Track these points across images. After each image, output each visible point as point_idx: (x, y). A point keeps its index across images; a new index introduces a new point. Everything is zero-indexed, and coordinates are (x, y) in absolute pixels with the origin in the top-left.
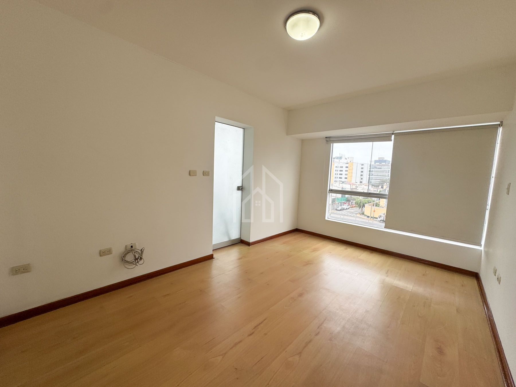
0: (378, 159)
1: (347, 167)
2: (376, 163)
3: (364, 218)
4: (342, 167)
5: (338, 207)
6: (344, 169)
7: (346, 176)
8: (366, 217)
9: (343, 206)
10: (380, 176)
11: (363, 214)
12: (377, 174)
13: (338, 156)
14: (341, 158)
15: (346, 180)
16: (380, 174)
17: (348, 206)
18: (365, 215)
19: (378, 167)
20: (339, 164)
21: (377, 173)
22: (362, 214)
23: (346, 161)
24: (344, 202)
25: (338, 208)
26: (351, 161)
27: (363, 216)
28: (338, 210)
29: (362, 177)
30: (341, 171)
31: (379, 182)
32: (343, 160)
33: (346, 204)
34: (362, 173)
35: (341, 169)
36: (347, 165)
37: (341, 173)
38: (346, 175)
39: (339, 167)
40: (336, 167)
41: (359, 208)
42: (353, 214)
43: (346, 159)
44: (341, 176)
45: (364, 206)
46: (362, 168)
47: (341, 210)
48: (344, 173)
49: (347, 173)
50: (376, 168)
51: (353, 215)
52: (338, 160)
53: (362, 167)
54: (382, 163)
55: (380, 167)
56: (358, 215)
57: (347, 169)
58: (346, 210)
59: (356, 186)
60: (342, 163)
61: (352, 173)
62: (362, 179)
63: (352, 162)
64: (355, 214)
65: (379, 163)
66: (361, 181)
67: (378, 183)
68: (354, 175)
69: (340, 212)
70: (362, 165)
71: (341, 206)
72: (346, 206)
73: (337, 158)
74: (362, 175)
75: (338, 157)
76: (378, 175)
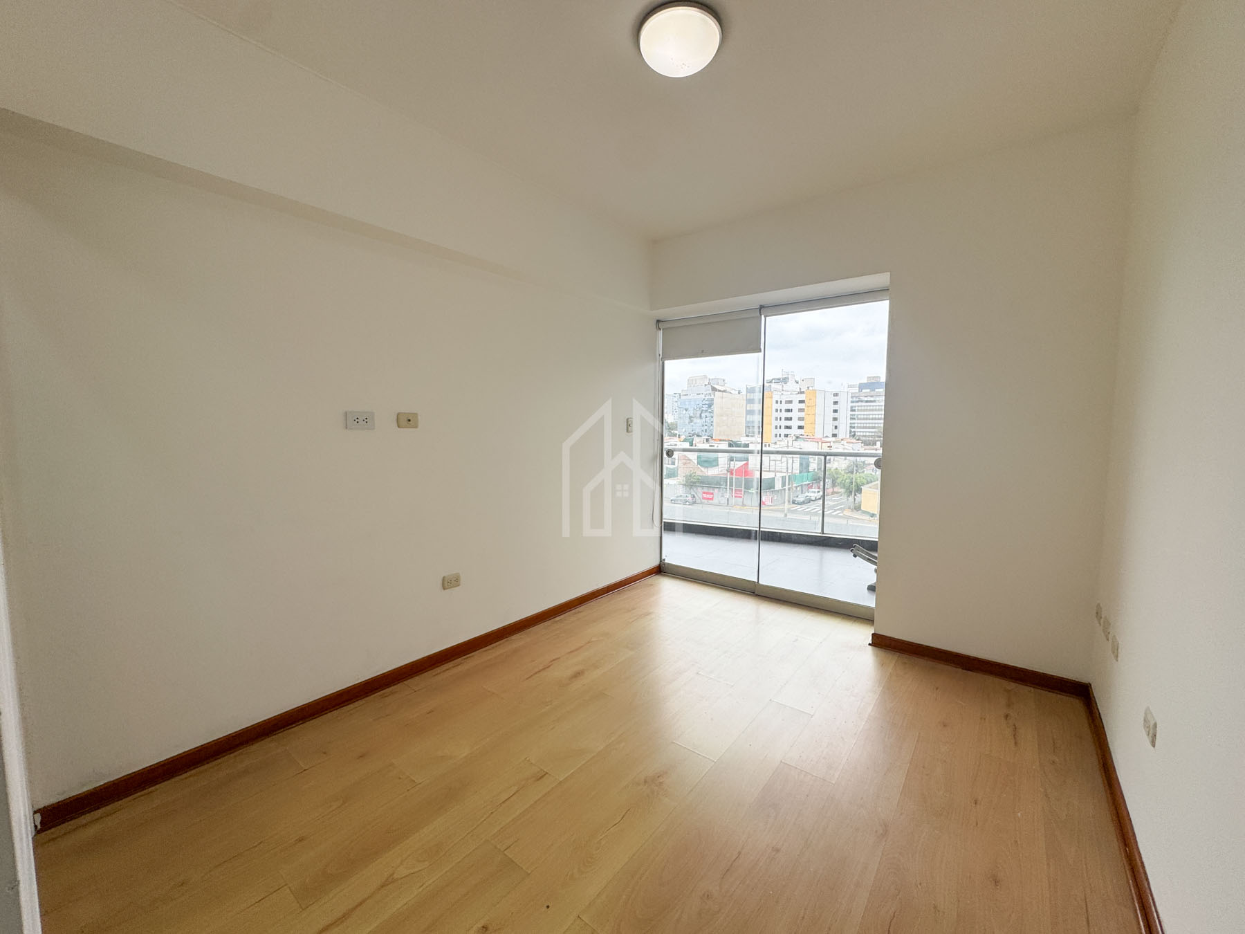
0: (866, 381)
1: (801, 402)
2: (864, 391)
3: (861, 517)
4: (790, 402)
5: (797, 497)
6: (796, 406)
7: (801, 423)
8: (867, 517)
9: (807, 494)
10: (872, 419)
11: (858, 508)
12: (867, 415)
13: (780, 376)
14: (785, 380)
15: (801, 431)
16: (873, 415)
17: (818, 492)
18: (865, 512)
19: (866, 399)
20: (782, 394)
21: (865, 413)
22: (855, 509)
23: (796, 388)
24: (808, 482)
25: (797, 499)
26: (808, 387)
27: (858, 515)
28: (798, 504)
29: (836, 423)
30: (788, 411)
31: (875, 432)
32: (791, 386)
33: (811, 487)
34: (836, 415)
35: (789, 406)
36: (802, 397)
37: (789, 415)
38: (801, 419)
39: (783, 402)
40: (777, 402)
41: (849, 496)
42: (836, 511)
43: (797, 383)
44: (788, 423)
45: (859, 490)
46: (836, 403)
47: (803, 503)
48: (795, 415)
49: (802, 415)
50: (862, 401)
51: (836, 513)
52: (778, 386)
53: (836, 399)
54: (877, 390)
55: (872, 399)
56: (848, 513)
57: (802, 406)
58: (816, 502)
59: (828, 444)
60: (789, 393)
61: (815, 414)
62: (836, 427)
63: (811, 388)
64: (838, 510)
65: (868, 390)
66: (835, 432)
67: (872, 436)
68: (819, 420)
69: (804, 507)
70: (836, 395)
71: (802, 493)
72: (815, 492)
73: (778, 381)
74: (835, 419)
75: (779, 379)
76: (868, 417)
